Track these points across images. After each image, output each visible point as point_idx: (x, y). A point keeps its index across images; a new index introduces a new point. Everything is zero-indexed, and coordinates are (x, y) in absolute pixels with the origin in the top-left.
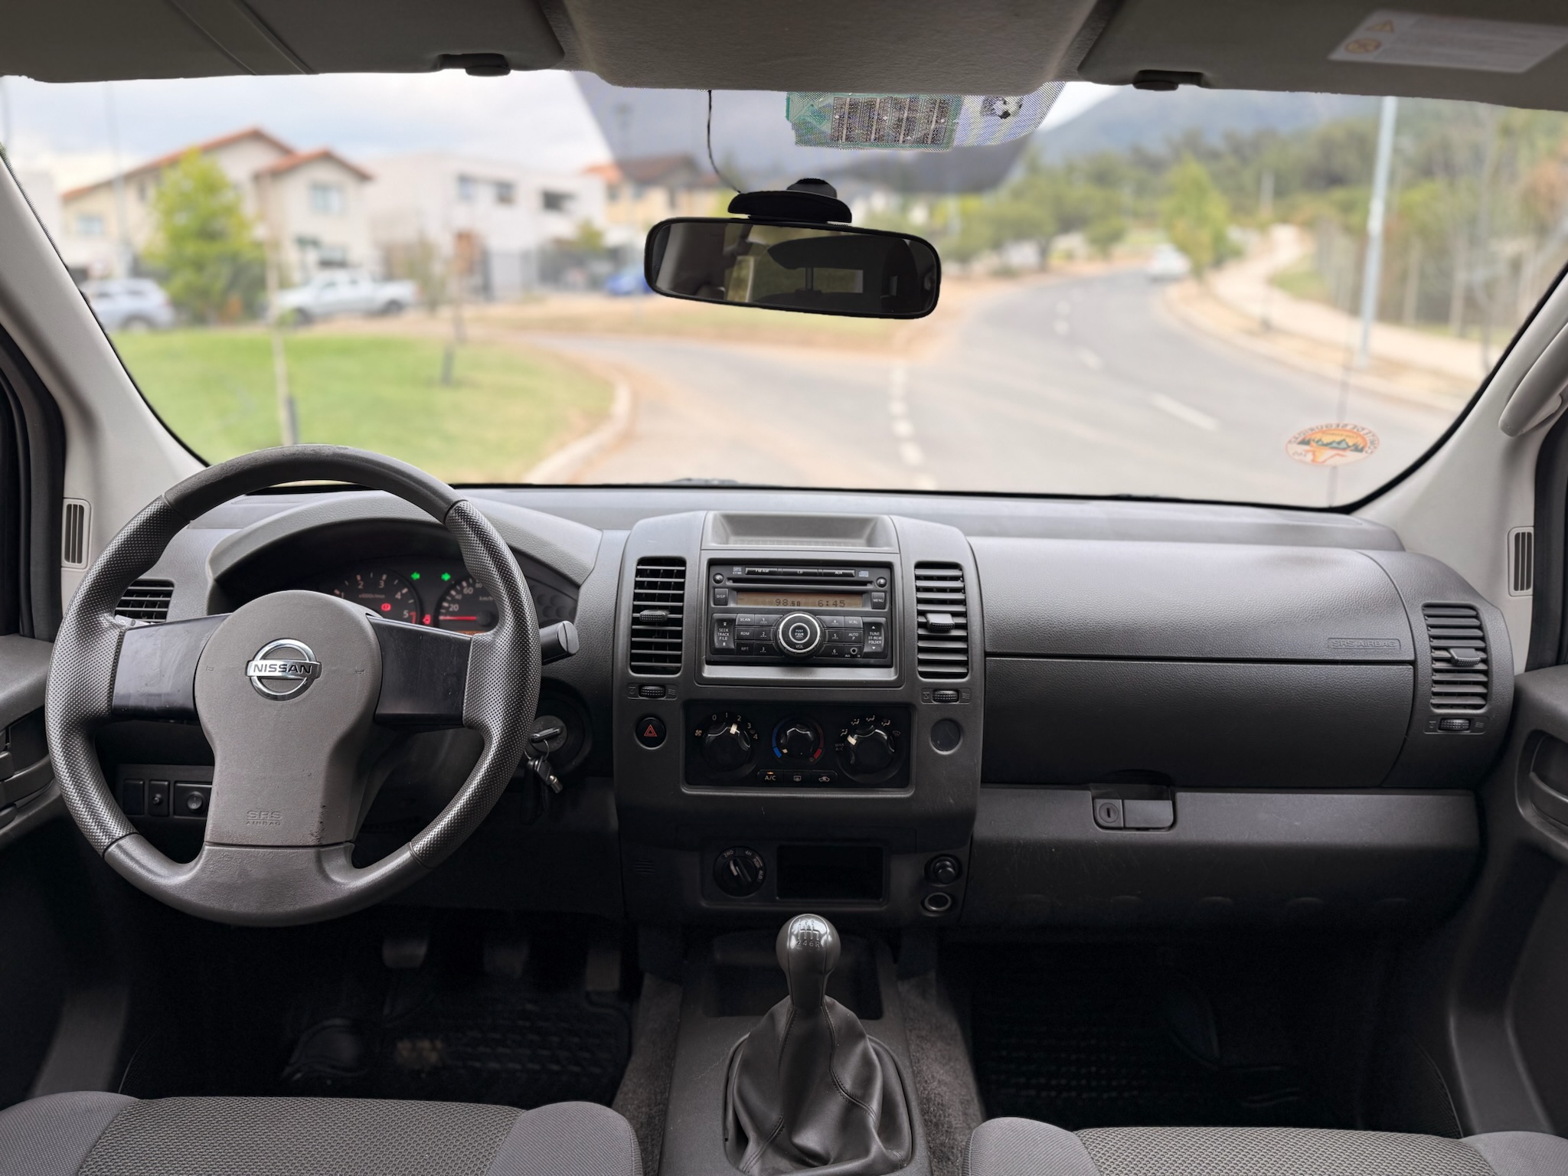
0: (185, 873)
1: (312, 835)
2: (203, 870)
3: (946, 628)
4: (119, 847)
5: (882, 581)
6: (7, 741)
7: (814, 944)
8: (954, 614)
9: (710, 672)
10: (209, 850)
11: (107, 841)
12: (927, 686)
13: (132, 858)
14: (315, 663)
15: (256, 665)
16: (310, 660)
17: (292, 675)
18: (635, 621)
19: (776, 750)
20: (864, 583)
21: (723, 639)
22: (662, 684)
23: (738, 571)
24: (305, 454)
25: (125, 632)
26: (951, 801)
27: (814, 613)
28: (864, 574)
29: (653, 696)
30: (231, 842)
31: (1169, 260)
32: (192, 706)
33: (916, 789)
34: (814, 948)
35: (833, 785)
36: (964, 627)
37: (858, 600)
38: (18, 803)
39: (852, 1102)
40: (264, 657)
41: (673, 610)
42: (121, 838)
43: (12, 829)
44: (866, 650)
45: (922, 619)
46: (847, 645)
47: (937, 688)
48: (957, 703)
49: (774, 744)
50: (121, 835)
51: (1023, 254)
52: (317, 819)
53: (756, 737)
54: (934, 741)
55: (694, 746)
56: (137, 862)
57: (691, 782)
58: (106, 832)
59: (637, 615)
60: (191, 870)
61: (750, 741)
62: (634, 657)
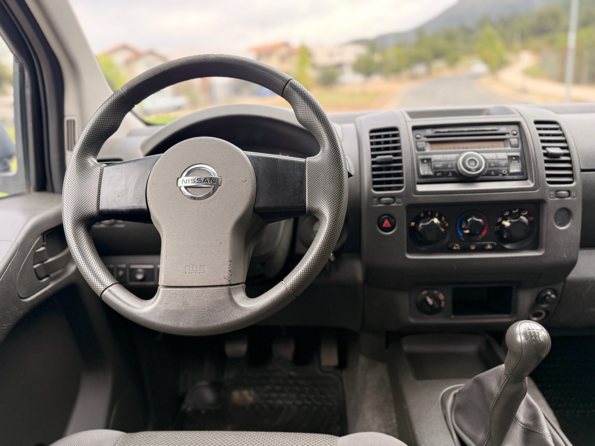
0: (149, 305)
1: (225, 278)
2: (160, 303)
3: (558, 155)
4: (110, 291)
5: (515, 132)
6: (44, 241)
7: (535, 338)
8: (562, 148)
9: (421, 188)
10: (163, 290)
11: (102, 287)
12: (552, 189)
13: (118, 298)
14: (218, 177)
15: (183, 180)
16: (214, 175)
17: (205, 185)
18: (373, 163)
19: (459, 232)
20: (504, 134)
21: (425, 170)
22: (393, 197)
23: (429, 132)
24: (200, 58)
25: (104, 168)
26: (565, 256)
27: (478, 152)
28: (503, 129)
29: (388, 203)
30: (176, 285)
31: (479, 67)
32: (146, 207)
33: (545, 251)
34: (536, 341)
35: (494, 250)
36: (568, 155)
37: (501, 143)
38: (52, 275)
39: (527, 429)
40: (187, 175)
41: (395, 155)
42: (110, 286)
43: (50, 289)
44: (512, 171)
45: (545, 151)
46: (500, 169)
47: (557, 191)
48: (569, 198)
49: (458, 228)
50: (110, 284)
51: (420, 69)
52: (228, 269)
53: (447, 225)
54: (556, 221)
55: (412, 232)
56: (121, 300)
57: (410, 252)
58: (102, 283)
59: (374, 159)
60: (153, 303)
61: (444, 227)
62: (375, 183)
